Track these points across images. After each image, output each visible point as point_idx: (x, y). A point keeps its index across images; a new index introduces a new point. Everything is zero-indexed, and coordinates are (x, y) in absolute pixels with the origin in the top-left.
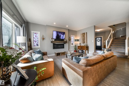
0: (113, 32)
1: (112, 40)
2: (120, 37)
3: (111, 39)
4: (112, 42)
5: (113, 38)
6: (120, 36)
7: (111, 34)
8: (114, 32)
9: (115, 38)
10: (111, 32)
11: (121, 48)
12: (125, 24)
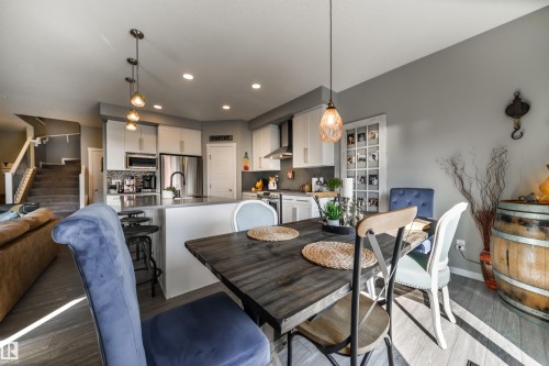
0: (38, 141)
1: (31, 170)
2: (63, 163)
3: (29, 167)
4: (35, 179)
5: (37, 165)
6: (63, 160)
7: (29, 147)
8: (42, 140)
9: (44, 167)
10: (30, 140)
11: (67, 200)
12: (77, 126)
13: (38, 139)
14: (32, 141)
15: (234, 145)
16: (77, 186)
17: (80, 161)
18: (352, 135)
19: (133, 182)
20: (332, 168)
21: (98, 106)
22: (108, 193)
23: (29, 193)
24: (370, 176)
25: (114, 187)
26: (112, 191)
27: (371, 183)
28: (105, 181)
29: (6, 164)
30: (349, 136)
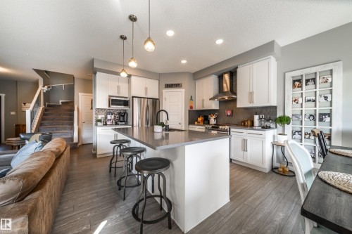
0: (45, 89)
1: (41, 108)
2: (61, 103)
3: (40, 106)
4: (44, 114)
5: (45, 105)
6: (61, 101)
8: (48, 88)
9: (49, 106)
10: (40, 87)
11: (65, 129)
12: (71, 78)
13: (46, 87)
14: (42, 88)
15: (183, 90)
16: (72, 119)
17: (73, 102)
18: (299, 81)
19: (113, 117)
20: (275, 107)
21: (92, 62)
22: (97, 125)
23: (40, 124)
24: (321, 115)
25: (100, 121)
26: (99, 124)
27: (321, 120)
28: (94, 116)
29: (25, 104)
30: (294, 81)
